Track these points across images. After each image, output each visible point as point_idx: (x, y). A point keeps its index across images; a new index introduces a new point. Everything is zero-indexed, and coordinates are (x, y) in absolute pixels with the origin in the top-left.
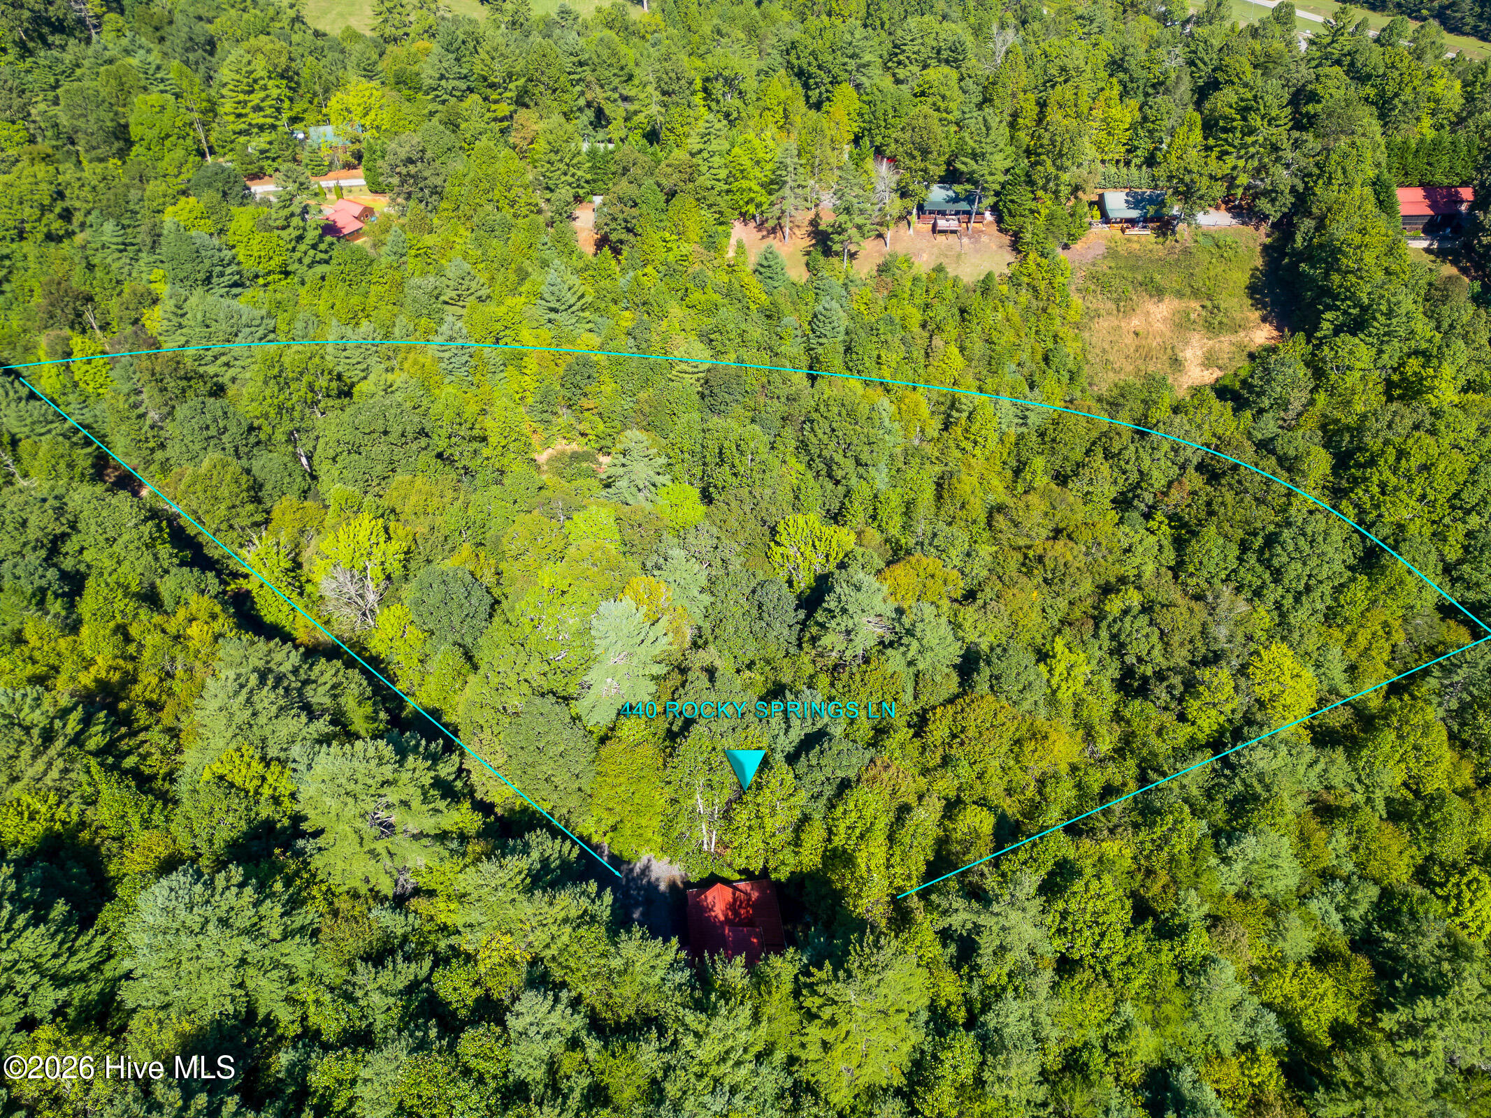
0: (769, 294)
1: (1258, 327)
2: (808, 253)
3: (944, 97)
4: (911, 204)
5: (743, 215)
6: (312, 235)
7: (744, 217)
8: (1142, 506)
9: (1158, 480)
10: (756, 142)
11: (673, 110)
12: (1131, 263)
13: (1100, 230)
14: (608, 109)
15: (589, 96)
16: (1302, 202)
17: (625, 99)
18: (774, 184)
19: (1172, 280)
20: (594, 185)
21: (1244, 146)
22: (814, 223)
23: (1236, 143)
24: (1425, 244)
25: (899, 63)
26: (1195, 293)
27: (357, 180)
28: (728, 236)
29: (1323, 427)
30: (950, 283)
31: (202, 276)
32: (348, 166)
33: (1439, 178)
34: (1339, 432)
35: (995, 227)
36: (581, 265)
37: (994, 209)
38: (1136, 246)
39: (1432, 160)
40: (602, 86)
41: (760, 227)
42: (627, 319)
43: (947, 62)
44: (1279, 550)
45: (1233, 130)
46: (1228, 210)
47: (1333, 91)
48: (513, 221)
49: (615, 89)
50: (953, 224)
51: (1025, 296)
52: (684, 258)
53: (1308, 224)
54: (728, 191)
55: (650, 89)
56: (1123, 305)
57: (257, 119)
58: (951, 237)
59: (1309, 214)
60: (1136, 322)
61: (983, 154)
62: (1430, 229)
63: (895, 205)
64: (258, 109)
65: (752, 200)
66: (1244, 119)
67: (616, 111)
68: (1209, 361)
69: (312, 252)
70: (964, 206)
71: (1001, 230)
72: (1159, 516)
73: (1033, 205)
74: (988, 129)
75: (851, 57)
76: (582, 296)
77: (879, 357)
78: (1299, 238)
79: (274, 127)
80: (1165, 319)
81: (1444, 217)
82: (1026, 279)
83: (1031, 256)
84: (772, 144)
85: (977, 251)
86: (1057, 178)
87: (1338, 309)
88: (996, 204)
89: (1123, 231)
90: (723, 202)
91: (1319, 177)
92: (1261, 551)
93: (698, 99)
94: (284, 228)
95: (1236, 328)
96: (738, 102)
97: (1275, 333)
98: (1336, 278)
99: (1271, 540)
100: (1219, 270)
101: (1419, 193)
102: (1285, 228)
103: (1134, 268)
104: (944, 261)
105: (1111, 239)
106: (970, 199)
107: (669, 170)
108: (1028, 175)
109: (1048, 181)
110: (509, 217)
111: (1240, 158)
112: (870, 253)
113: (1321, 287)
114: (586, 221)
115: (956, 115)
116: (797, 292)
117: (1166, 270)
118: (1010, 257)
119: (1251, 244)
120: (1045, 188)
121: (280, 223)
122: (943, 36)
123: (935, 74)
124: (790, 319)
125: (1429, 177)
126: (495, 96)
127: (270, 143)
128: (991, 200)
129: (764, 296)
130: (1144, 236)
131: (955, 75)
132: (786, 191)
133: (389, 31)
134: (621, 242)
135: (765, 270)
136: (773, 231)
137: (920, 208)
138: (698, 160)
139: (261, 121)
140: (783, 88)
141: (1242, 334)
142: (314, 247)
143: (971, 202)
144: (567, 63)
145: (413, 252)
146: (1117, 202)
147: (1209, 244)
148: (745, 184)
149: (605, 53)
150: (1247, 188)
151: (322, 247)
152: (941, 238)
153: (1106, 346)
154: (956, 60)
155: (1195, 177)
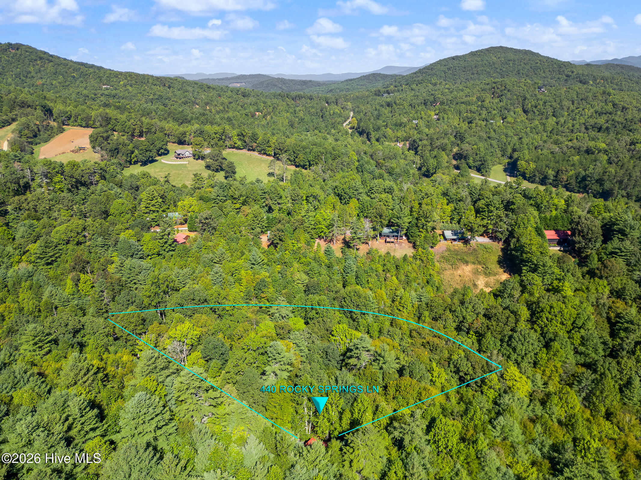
0: (329, 260)
1: (503, 274)
2: (342, 248)
3: (387, 202)
4: (377, 233)
5: (319, 236)
6: (170, 242)
7: (320, 237)
8: (465, 329)
9: (469, 319)
10: (324, 213)
11: (296, 205)
12: (456, 253)
13: (443, 242)
14: (273, 207)
15: (267, 202)
16: (511, 234)
17: (279, 204)
18: (330, 226)
19: (471, 259)
20: (268, 228)
21: (490, 216)
22: (344, 239)
23: (486, 215)
24: (559, 248)
25: (372, 193)
26: (479, 263)
27: (185, 228)
28: (314, 242)
29: (527, 303)
30: (392, 257)
31: (131, 254)
32: (181, 224)
33: (559, 228)
34: (532, 304)
35: (407, 241)
36: (263, 251)
37: (406, 235)
38: (457, 248)
39: (556, 222)
40: (271, 200)
41: (325, 241)
42: (279, 268)
43: (388, 192)
44: (513, 340)
45: (485, 211)
46: (488, 237)
47: (519, 201)
48: (240, 238)
49: (276, 201)
50: (392, 240)
51: (418, 262)
52: (299, 248)
53: (514, 240)
54: (314, 229)
55: (288, 199)
56: (454, 267)
57: (153, 208)
58: (392, 244)
59: (514, 237)
60: (459, 272)
61: (400, 217)
62: (559, 243)
63: (372, 233)
64: (153, 205)
65: (322, 231)
66: (488, 208)
67: (276, 207)
68: (487, 285)
69: (169, 247)
70: (395, 234)
71: (409, 242)
72: (471, 332)
73: (419, 234)
74: (401, 209)
75: (355, 190)
76: (263, 260)
77: (368, 280)
78: (512, 244)
79: (158, 211)
80: (470, 271)
81: (563, 239)
82: (419, 257)
83: (420, 249)
84: (329, 214)
85: (401, 248)
86: (426, 225)
87: (527, 266)
88: (406, 233)
89: (452, 243)
90: (313, 232)
91: (515, 225)
92: (508, 342)
93: (304, 202)
94: (160, 239)
95: (495, 274)
96: (318, 203)
97: (509, 276)
98: (524, 255)
99: (511, 337)
100: (487, 256)
101: (553, 232)
102: (507, 242)
103: (457, 255)
104: (390, 251)
105: (448, 245)
106: (397, 231)
107: (295, 221)
108: (416, 224)
109: (423, 226)
110: (239, 236)
111: (488, 220)
112: (363, 249)
113: (521, 259)
114: (264, 239)
115: (391, 207)
116: (339, 261)
117: (468, 255)
118: (412, 250)
119: (497, 248)
120: (422, 228)
121: (160, 237)
122: (385, 185)
123: (384, 196)
124: (336, 267)
125: (556, 228)
126: (235, 202)
127: (156, 216)
128: (405, 232)
129: (327, 261)
130: (459, 245)
131: (390, 196)
132: (334, 228)
133: (197, 186)
134: (277, 243)
135: (328, 252)
136: (330, 242)
137: (380, 235)
138: (304, 218)
139: (154, 209)
140: (333, 199)
141: (498, 276)
142: (170, 245)
143: (398, 233)
144: (260, 192)
145: (204, 247)
146: (449, 234)
147: (482, 247)
148: (320, 226)
149: (273, 189)
150: (493, 230)
151: (173, 245)
152: (388, 244)
153: (450, 280)
154: (391, 192)
155: (473, 224)
